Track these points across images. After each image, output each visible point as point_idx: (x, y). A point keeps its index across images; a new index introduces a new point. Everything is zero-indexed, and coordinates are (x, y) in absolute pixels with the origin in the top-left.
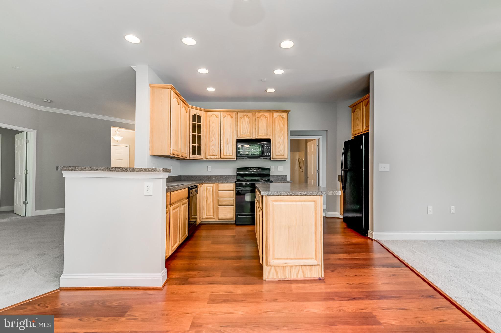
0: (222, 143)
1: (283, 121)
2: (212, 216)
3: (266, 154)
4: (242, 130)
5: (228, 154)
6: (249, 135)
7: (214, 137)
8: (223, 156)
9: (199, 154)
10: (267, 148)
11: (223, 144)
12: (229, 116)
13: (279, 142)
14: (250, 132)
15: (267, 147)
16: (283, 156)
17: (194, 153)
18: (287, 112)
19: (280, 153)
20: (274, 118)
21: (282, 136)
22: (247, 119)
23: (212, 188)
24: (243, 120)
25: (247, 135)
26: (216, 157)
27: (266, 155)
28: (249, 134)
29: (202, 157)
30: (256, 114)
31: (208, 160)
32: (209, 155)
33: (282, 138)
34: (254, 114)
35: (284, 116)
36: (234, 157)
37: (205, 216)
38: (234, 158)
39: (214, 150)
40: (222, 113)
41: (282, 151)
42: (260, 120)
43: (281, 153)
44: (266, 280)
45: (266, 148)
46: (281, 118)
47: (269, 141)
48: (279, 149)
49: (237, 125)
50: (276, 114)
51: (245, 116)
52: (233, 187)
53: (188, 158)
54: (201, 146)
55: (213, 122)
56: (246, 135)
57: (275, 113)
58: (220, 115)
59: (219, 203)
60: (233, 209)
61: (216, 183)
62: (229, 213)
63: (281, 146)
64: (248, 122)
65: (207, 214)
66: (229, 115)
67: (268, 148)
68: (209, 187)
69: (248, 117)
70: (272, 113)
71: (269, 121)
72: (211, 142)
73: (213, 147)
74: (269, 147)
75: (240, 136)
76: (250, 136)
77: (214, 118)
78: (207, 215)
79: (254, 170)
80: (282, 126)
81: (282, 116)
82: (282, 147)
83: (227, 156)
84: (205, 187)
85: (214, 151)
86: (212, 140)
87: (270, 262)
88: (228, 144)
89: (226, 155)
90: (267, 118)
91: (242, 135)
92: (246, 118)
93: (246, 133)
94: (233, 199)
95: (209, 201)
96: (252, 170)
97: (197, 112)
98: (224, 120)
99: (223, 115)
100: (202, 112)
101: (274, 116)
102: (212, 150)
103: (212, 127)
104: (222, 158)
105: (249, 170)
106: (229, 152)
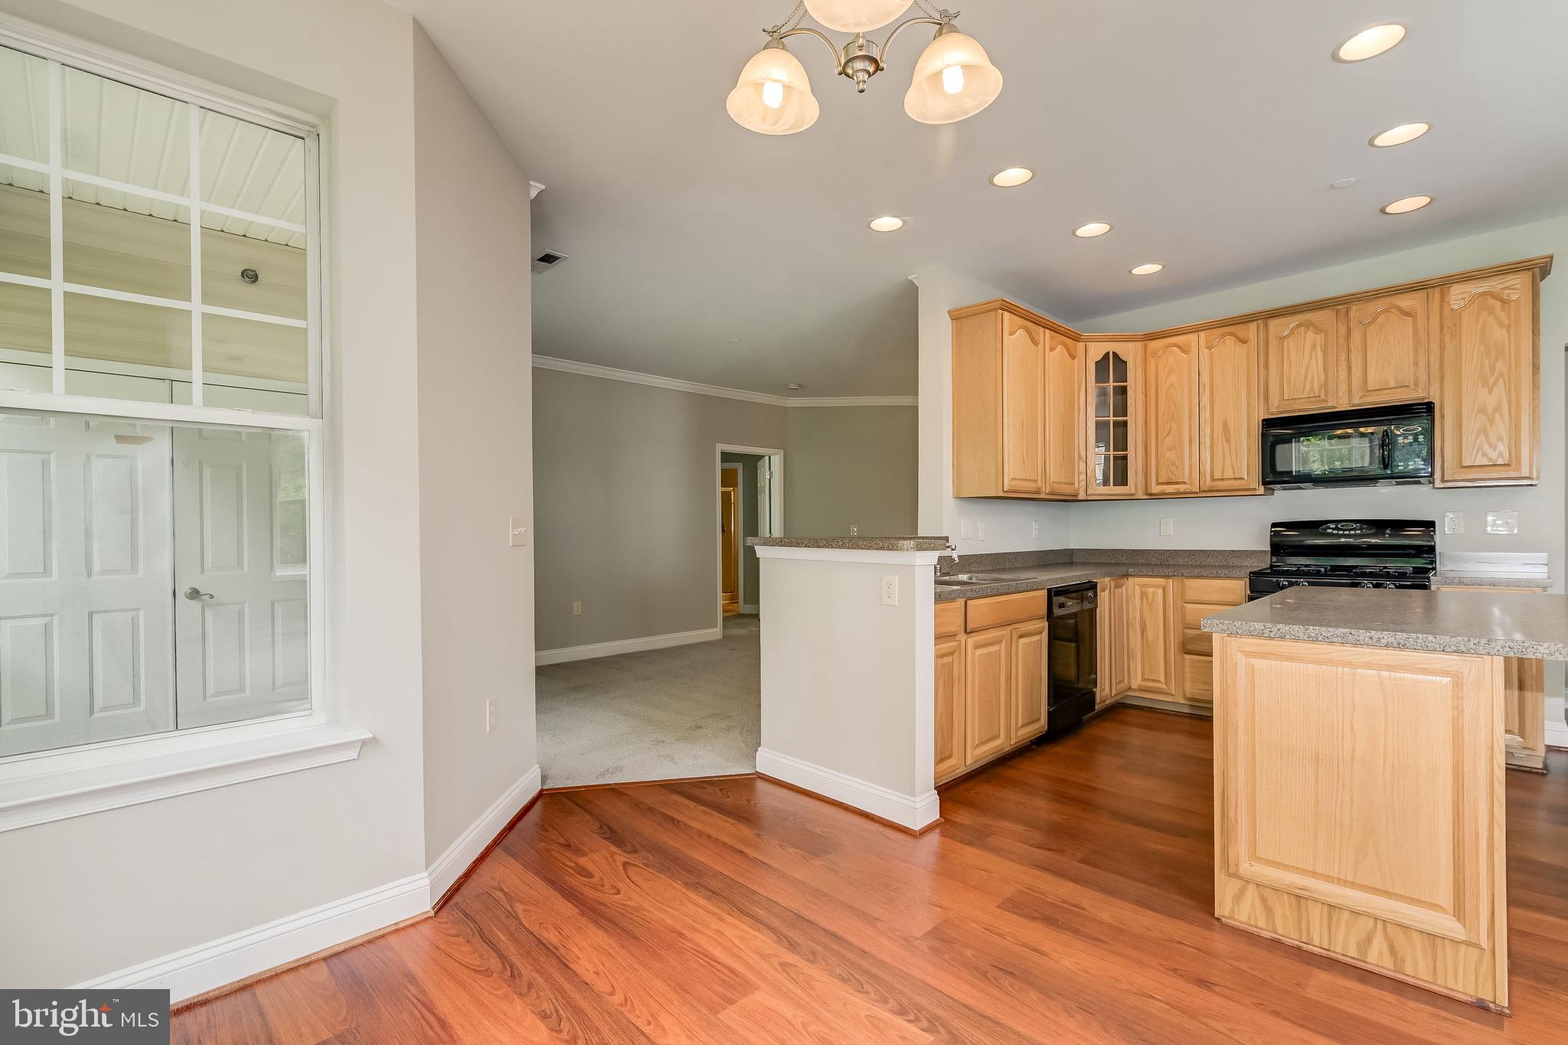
0: (1206, 439)
1: (1504, 317)
2: (1164, 686)
3: (1408, 467)
4: (1289, 382)
5: (1229, 474)
6: (1319, 396)
7: (1173, 421)
8: (1210, 484)
9: (1122, 480)
10: (1413, 440)
11: (1209, 443)
12: (1230, 341)
13: (1482, 410)
15: (1409, 438)
18: (1534, 266)
19: (1485, 455)
20: (1454, 310)
22: (1310, 337)
23: (1160, 592)
24: (1291, 343)
25: (1311, 399)
26: (1182, 488)
27: (1400, 468)
28: (1320, 392)
29: (1133, 492)
30: (1355, 308)
31: (1154, 499)
32: (1158, 484)
34: (1344, 310)
35: (1508, 287)
36: (1254, 485)
37: (1137, 682)
38: (1255, 489)
39: (1174, 464)
40: (1202, 334)
42: (1372, 329)
43: (1495, 456)
44: (1223, 920)
46: (1492, 302)
47: (1421, 409)
48: (1482, 436)
49: (1266, 366)
50: (1458, 295)
51: (1299, 326)
52: (1241, 591)
53: (1080, 497)
54: (1127, 454)
55: (1171, 371)
56: (1306, 400)
57: (1455, 287)
58: (1194, 344)
59: (1189, 643)
61: (1174, 576)
63: (1492, 424)
64: (1314, 347)
65: (1143, 676)
66: (1232, 334)
67: (1416, 439)
68: (1150, 590)
69: (1315, 327)
70: (1437, 290)
71: (1422, 325)
72: (1165, 438)
74: (1423, 437)
75: (1279, 406)
76: (1325, 401)
77: (1174, 357)
78: (1144, 679)
79: (1349, 530)
81: (1496, 290)
83: (1225, 482)
84: (1136, 587)
85: (1173, 468)
86: (1166, 433)
87: (1237, 865)
88: (1228, 441)
89: (1223, 479)
90: (1410, 315)
91: (1286, 402)
92: (1305, 333)
93: (1308, 388)
95: (1150, 635)
96: (1344, 530)
97: (1111, 347)
98: (1211, 355)
99: (1207, 342)
100: (1131, 346)
101: (1452, 302)
102: (1168, 465)
103: (1168, 389)
104: (1204, 491)
105: (1329, 531)
106: (1232, 468)
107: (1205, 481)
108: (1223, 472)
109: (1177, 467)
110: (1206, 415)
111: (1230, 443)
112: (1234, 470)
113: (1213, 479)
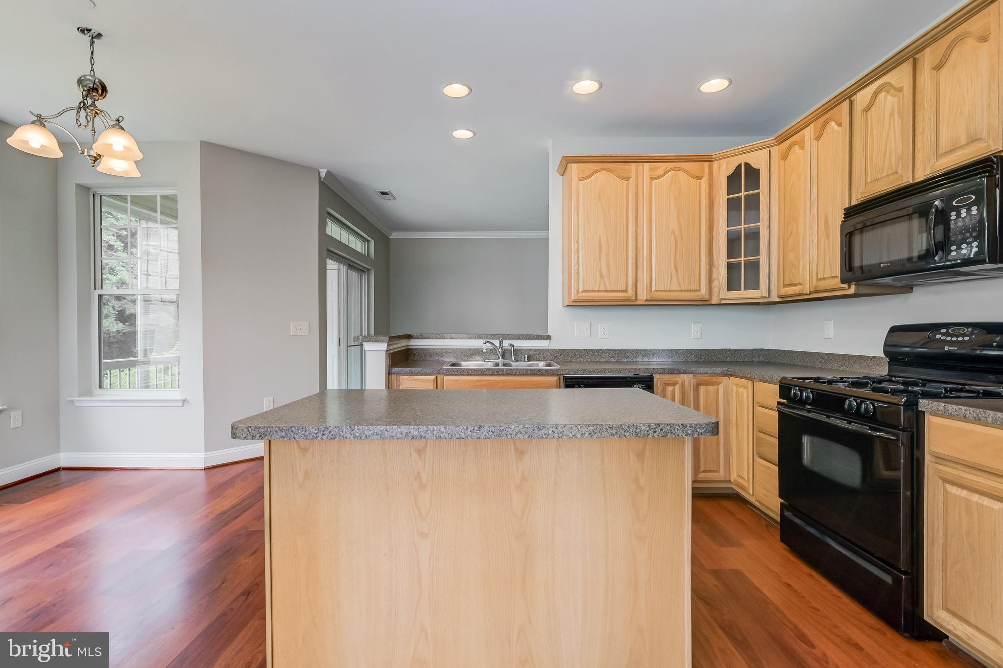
2: (746, 484)
3: (958, 249)
4: (871, 163)
5: (828, 274)
8: (814, 285)
9: (754, 284)
10: (963, 215)
11: (815, 241)
12: (831, 126)
14: (900, 158)
15: (963, 211)
17: (732, 285)
22: (890, 102)
23: (745, 392)
25: (891, 178)
26: (796, 289)
27: (954, 253)
28: (897, 167)
30: (929, 52)
32: (784, 286)
37: (734, 476)
38: (845, 288)
39: (793, 265)
40: (812, 126)
42: (945, 72)
45: (958, 212)
53: (714, 301)
54: (758, 260)
55: (793, 171)
56: (885, 179)
58: (808, 138)
65: (737, 470)
67: (969, 212)
68: (741, 390)
69: (894, 87)
72: (789, 239)
73: (792, 256)
74: (973, 208)
75: (861, 189)
76: (901, 176)
77: (795, 155)
78: (737, 475)
79: (958, 335)
83: (827, 281)
84: (734, 386)
85: (792, 270)
86: (789, 235)
88: (828, 237)
89: (824, 279)
90: (983, 39)
91: (868, 185)
92: (886, 98)
94: (775, 440)
96: (953, 335)
97: (742, 159)
99: (816, 133)
100: (761, 154)
102: (789, 267)
103: (791, 189)
104: (812, 293)
105: (938, 336)
106: (830, 266)
107: (813, 281)
108: (824, 271)
109: (796, 267)
110: (814, 211)
112: (831, 268)
113: (819, 280)
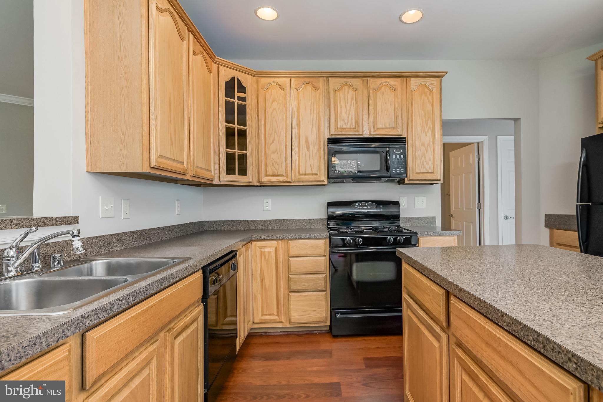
0: (295, 148)
1: (430, 97)
2: (276, 317)
3: (396, 170)
4: (340, 117)
5: (309, 171)
6: (355, 128)
7: (275, 134)
8: (297, 177)
9: (243, 171)
10: (398, 157)
11: (297, 150)
12: (309, 87)
13: (423, 145)
14: (356, 123)
15: (398, 155)
16: (431, 174)
17: (230, 171)
18: (439, 76)
19: (424, 167)
20: (412, 91)
21: (430, 130)
22: (351, 93)
23: (273, 250)
24: (341, 95)
25: (351, 129)
26: (281, 179)
27: (394, 172)
28: (356, 126)
29: (250, 180)
30: (371, 80)
31: (263, 186)
32: (267, 175)
33: (430, 134)
34: (367, 81)
35: (432, 84)
36: (322, 179)
37: (258, 318)
38: (323, 181)
39: (276, 163)
40: (293, 79)
41: (431, 164)
42: (379, 94)
43: (428, 168)
45: (396, 156)
46: (426, 90)
47: (401, 141)
48: (423, 158)
49: (329, 107)
50: (414, 82)
51: (345, 85)
52: (323, 247)
53: (216, 182)
54: (246, 153)
55: (274, 100)
56: (349, 129)
57: (412, 79)
58: (288, 85)
59: (292, 285)
60: (323, 298)
61: (283, 239)
62: (314, 309)
63: (427, 152)
64: (352, 99)
65: (262, 311)
66: (310, 83)
67: (400, 156)
68: (267, 250)
69: (353, 87)
70: (405, 79)
71: (399, 96)
72: (271, 145)
73: (274, 156)
74: (402, 155)
75: (335, 131)
76: (358, 131)
77: (276, 91)
78: (263, 315)
80: (429, 107)
81: (428, 84)
82: (430, 154)
83: (306, 176)
84: (258, 249)
85: (276, 165)
86: (271, 142)
88: (308, 150)
89: (305, 174)
90: (394, 89)
91: (339, 129)
94: (324, 275)
95: (267, 282)
96: (362, 206)
97: (237, 75)
98: (298, 94)
99: (296, 85)
100: (249, 77)
101: (411, 87)
102: (273, 163)
103: (272, 112)
104: (294, 182)
105: (356, 207)
106: (311, 167)
107: (295, 175)
108: (306, 170)
109: (278, 165)
110: (295, 132)
111: (309, 152)
112: (312, 169)
113: (300, 174)
